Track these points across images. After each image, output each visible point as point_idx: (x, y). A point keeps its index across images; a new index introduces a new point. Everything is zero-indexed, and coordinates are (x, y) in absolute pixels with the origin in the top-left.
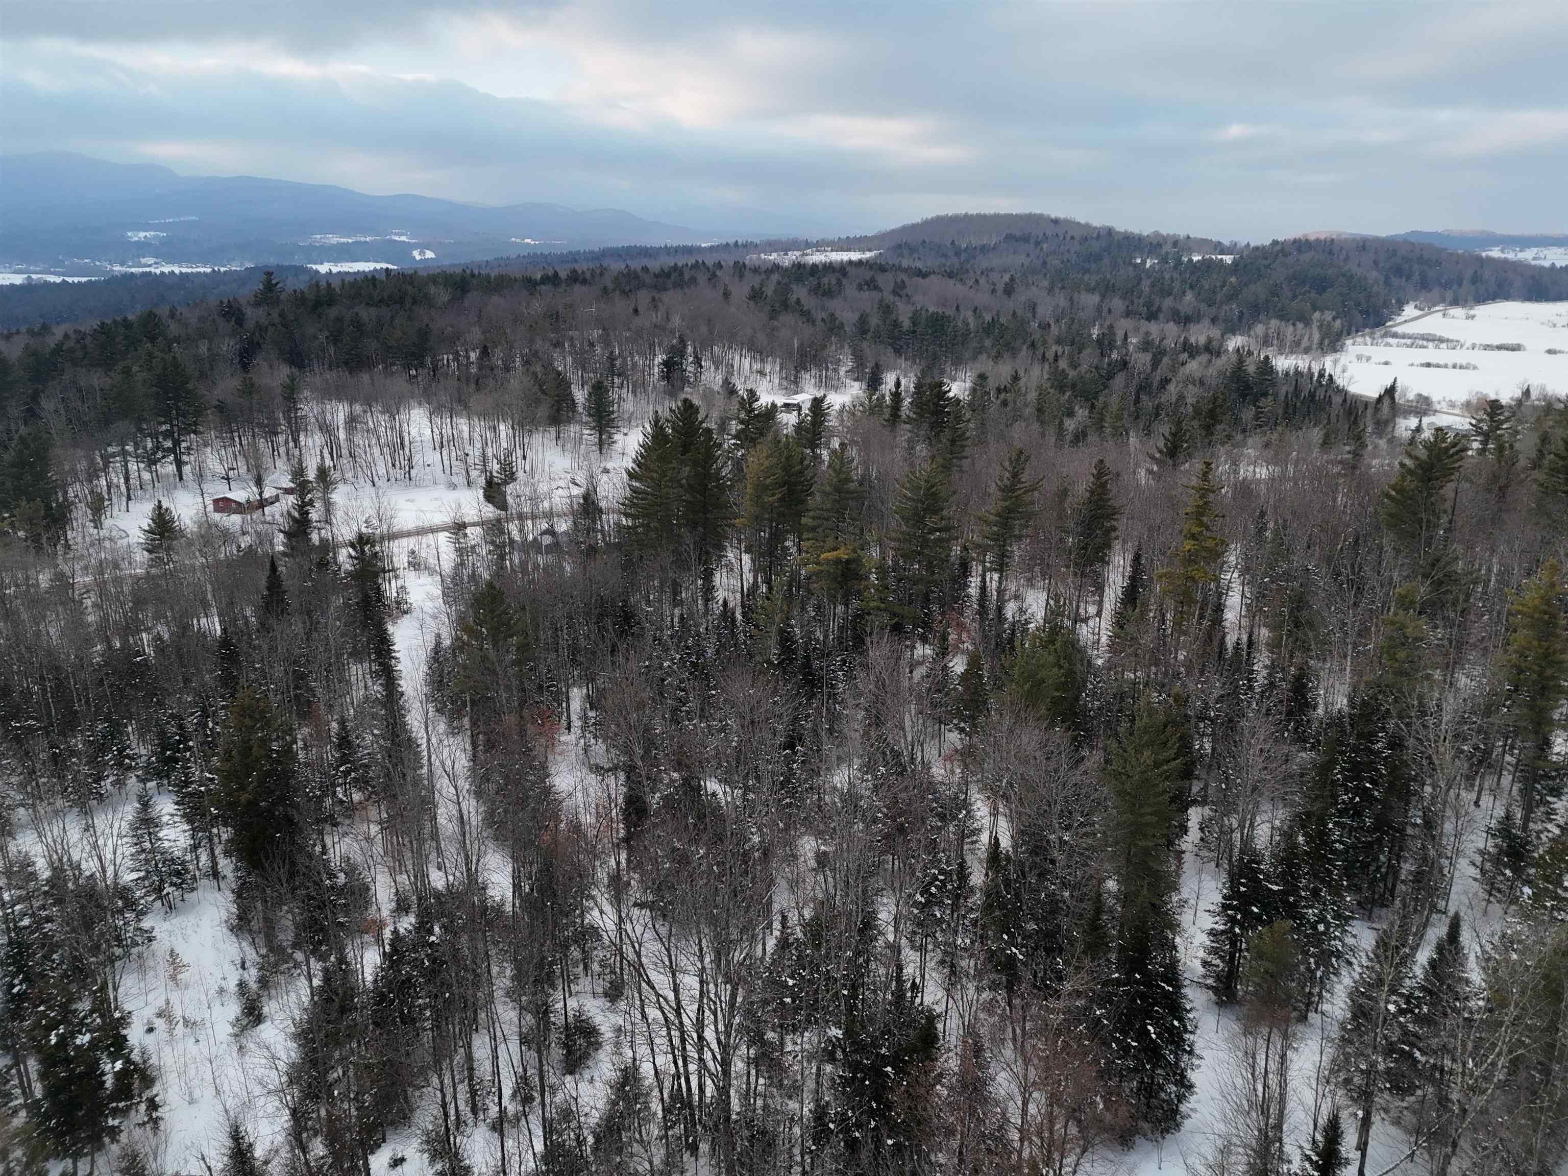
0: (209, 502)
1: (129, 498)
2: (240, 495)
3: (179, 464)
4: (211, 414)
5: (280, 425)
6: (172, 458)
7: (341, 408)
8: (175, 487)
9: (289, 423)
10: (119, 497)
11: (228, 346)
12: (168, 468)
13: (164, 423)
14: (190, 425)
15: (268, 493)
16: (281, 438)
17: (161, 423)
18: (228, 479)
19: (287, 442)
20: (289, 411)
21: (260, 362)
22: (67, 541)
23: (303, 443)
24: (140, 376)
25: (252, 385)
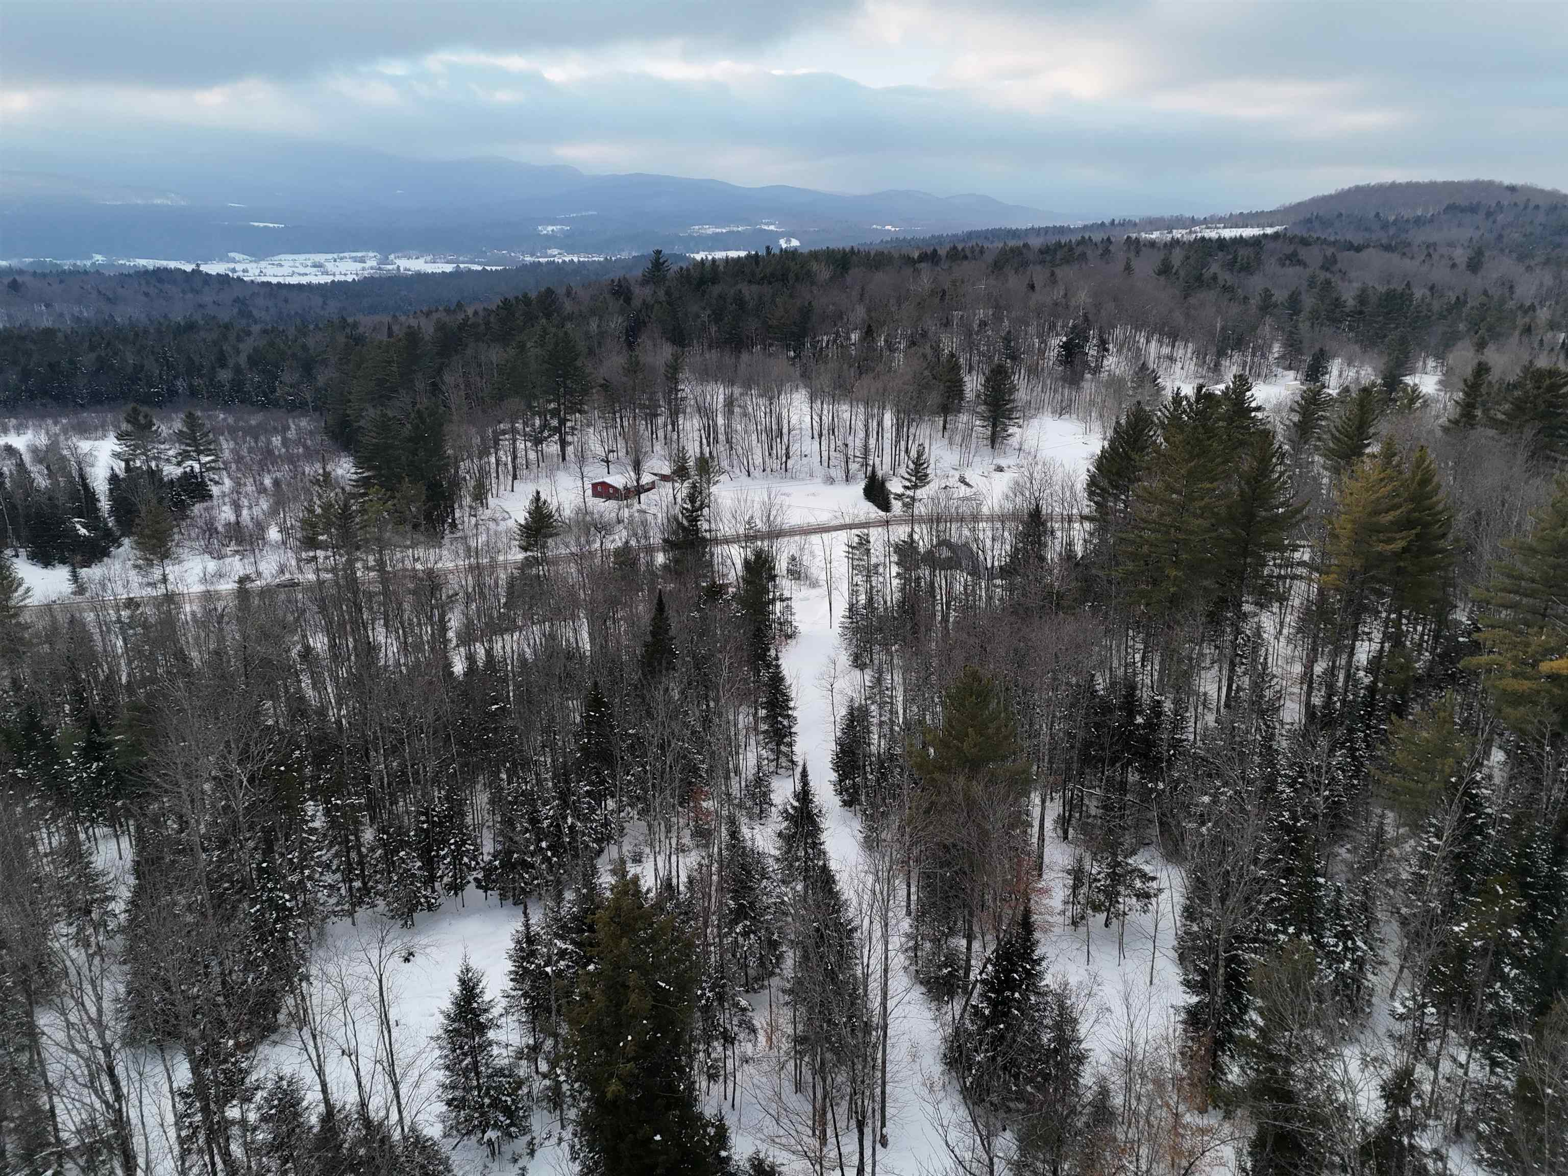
0: (588, 486)
1: (515, 477)
2: (618, 480)
3: (563, 444)
4: (596, 395)
5: (660, 406)
6: (557, 437)
7: (721, 390)
8: (558, 469)
9: (670, 403)
10: (506, 477)
11: (616, 323)
12: (552, 448)
13: (553, 401)
14: (576, 403)
15: (646, 479)
16: (660, 421)
17: (550, 402)
18: (608, 462)
19: (665, 425)
20: (670, 392)
21: (644, 339)
22: (454, 520)
23: (681, 427)
24: (533, 351)
25: (638, 363)
